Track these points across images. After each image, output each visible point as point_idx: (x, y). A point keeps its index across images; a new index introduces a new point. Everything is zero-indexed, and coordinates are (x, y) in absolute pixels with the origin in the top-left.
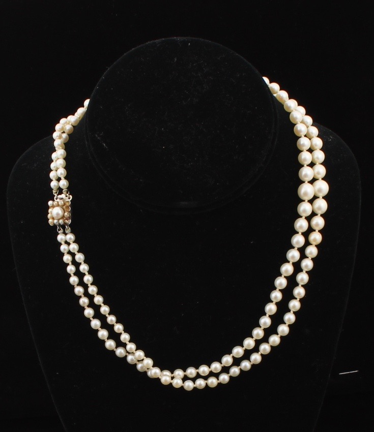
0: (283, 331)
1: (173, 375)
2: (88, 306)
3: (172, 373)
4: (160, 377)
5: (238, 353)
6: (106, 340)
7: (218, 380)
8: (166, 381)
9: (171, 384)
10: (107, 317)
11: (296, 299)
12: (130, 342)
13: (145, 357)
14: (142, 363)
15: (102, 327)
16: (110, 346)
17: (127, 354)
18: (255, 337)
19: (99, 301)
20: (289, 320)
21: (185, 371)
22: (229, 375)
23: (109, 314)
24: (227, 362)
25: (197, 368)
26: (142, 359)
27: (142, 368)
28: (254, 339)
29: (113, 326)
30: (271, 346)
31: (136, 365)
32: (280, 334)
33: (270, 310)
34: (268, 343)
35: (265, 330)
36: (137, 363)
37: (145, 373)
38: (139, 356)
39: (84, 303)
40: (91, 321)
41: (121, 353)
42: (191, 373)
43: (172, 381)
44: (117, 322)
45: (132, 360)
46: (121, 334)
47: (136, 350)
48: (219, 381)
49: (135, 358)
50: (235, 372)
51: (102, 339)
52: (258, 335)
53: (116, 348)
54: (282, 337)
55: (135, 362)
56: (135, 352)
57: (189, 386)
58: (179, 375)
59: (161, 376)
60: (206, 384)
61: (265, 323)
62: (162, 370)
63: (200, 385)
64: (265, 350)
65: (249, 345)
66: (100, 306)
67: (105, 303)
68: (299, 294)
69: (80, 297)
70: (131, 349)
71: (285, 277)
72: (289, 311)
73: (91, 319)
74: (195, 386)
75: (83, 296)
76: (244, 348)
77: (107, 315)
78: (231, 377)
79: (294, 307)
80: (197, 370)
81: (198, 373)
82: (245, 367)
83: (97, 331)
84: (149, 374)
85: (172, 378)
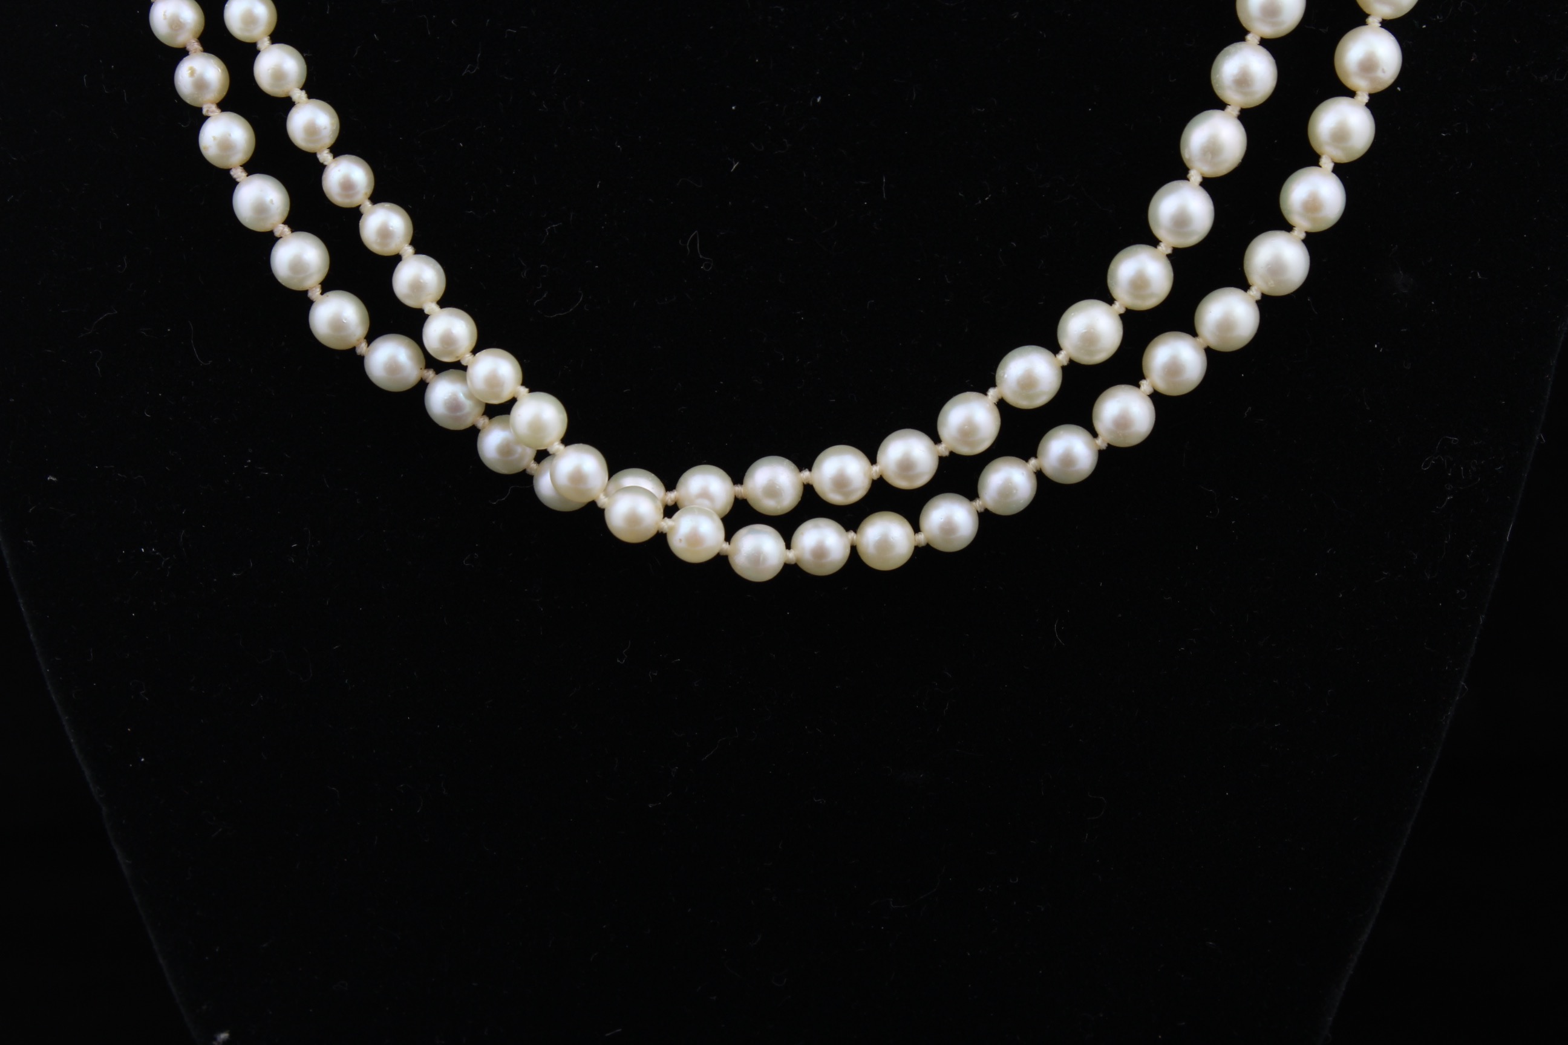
0: (1276, 268)
1: (672, 496)
2: (225, 105)
3: (670, 484)
4: (602, 501)
5: (1028, 383)
6: (315, 293)
7: (917, 528)
8: (634, 519)
9: (660, 539)
10: (320, 168)
11: (1351, 94)
12: (444, 302)
13: (524, 390)
14: (507, 425)
15: (297, 221)
16: (338, 325)
17: (430, 374)
18: (1124, 298)
19: (279, 75)
20: (1312, 205)
21: (738, 478)
22: (978, 504)
23: (337, 150)
24: (968, 431)
25: (804, 461)
26: (505, 397)
27: (506, 450)
28: (1118, 307)
29: (355, 214)
30: (1211, 354)
31: (473, 434)
32: (1260, 284)
33: (1212, 149)
34: (1193, 332)
35: (1178, 258)
36: (482, 422)
37: (525, 480)
38: (493, 381)
39: (201, 85)
40: (233, 184)
41: (393, 367)
42: (772, 491)
43: (666, 524)
44: (376, 198)
45: (454, 406)
46: (397, 259)
47: (475, 351)
48: (921, 538)
49: (470, 396)
50: (1007, 491)
51: (294, 284)
52: (1140, 283)
53: (371, 337)
54: (1267, 304)
55: (472, 415)
56: (467, 359)
57: (757, 558)
58: (705, 494)
59: (606, 491)
60: (854, 549)
61: (1181, 221)
62: (615, 466)
63: (820, 552)
64: (1174, 369)
65: (1089, 339)
66: (287, 104)
67: (314, 88)
68: (1368, 66)
69: (182, 53)
70: (448, 340)
71: (1265, 43)
72: (1312, 159)
73: (238, 174)
74: (791, 556)
75: (195, 46)
76: (1062, 358)
77: (325, 156)
78: (986, 518)
79: (1341, 135)
80: (806, 474)
81: (808, 490)
82: (1068, 460)
83: (269, 240)
84: (545, 486)
85: (670, 511)
